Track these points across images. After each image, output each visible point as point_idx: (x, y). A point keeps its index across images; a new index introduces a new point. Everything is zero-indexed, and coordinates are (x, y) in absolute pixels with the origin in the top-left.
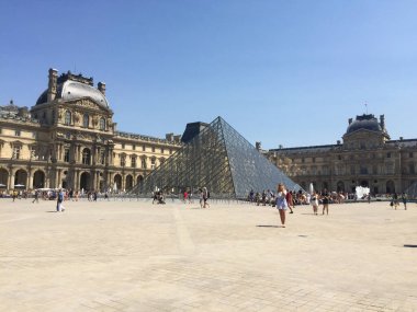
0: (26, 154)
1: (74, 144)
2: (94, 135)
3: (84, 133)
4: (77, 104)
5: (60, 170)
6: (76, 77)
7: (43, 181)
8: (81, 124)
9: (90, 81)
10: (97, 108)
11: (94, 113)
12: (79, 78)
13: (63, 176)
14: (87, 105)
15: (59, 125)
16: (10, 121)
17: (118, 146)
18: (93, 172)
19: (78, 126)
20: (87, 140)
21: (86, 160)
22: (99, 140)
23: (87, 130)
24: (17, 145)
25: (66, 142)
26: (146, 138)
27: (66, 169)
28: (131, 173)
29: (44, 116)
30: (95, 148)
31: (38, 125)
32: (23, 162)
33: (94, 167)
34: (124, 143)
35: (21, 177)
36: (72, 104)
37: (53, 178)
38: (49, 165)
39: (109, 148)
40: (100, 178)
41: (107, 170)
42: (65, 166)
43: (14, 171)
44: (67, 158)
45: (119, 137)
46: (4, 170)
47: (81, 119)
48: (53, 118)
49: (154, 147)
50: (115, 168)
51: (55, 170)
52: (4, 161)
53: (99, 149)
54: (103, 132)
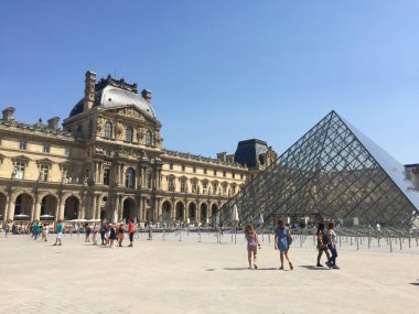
0: (56, 175)
1: (116, 163)
2: (139, 152)
3: (128, 149)
4: (120, 113)
5: (98, 196)
6: (118, 82)
7: (76, 210)
8: (124, 137)
9: (133, 87)
10: (142, 119)
11: (139, 125)
12: (121, 83)
13: (102, 204)
14: (131, 114)
15: (98, 139)
16: (37, 133)
17: (166, 166)
18: (139, 198)
19: (121, 140)
20: (130, 158)
21: (130, 184)
22: (145, 158)
23: (130, 145)
24: (45, 165)
25: (106, 159)
27: (105, 194)
28: (181, 199)
29: (80, 129)
30: (140, 168)
31: (71, 139)
32: (52, 186)
33: (138, 193)
34: (172, 163)
35: (49, 205)
36: (114, 113)
37: (89, 206)
38: (84, 189)
39: (156, 168)
40: (147, 207)
41: (155, 195)
42: (104, 190)
43: (41, 197)
44: (106, 181)
45: (166, 155)
46: (29, 197)
47: (124, 132)
48: (91, 130)
49: (206, 168)
50: (163, 194)
51: (93, 196)
52: (29, 184)
53: (145, 168)
54: (150, 148)
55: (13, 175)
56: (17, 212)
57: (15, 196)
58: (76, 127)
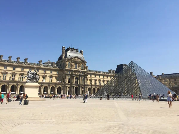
1: (72, 76)
2: (79, 72)
4: (73, 60)
5: (67, 86)
6: (72, 49)
7: (61, 91)
9: (77, 50)
10: (80, 61)
11: (79, 63)
12: (73, 49)
13: (68, 89)
14: (76, 60)
15: (66, 68)
16: (49, 68)
17: (89, 76)
18: (79, 87)
19: (73, 68)
20: (76, 74)
21: (77, 82)
22: (81, 74)
23: (76, 70)
24: (51, 77)
25: (69, 75)
26: (100, 72)
27: (69, 86)
28: (94, 87)
30: (80, 77)
31: (58, 69)
32: (54, 84)
33: (79, 85)
34: (91, 74)
35: (53, 89)
36: (71, 60)
37: (64, 90)
38: (62, 84)
39: (85, 77)
40: (82, 90)
41: (85, 86)
42: (68, 85)
43: (50, 87)
44: (69, 81)
45: (89, 72)
46: (47, 87)
47: (74, 65)
48: (64, 65)
49: (103, 76)
50: (88, 85)
51: (65, 86)
52: (47, 83)
53: (81, 77)
54: (83, 70)
55: (43, 81)
56: (44, 92)
57: (43, 87)
58: (60, 64)
